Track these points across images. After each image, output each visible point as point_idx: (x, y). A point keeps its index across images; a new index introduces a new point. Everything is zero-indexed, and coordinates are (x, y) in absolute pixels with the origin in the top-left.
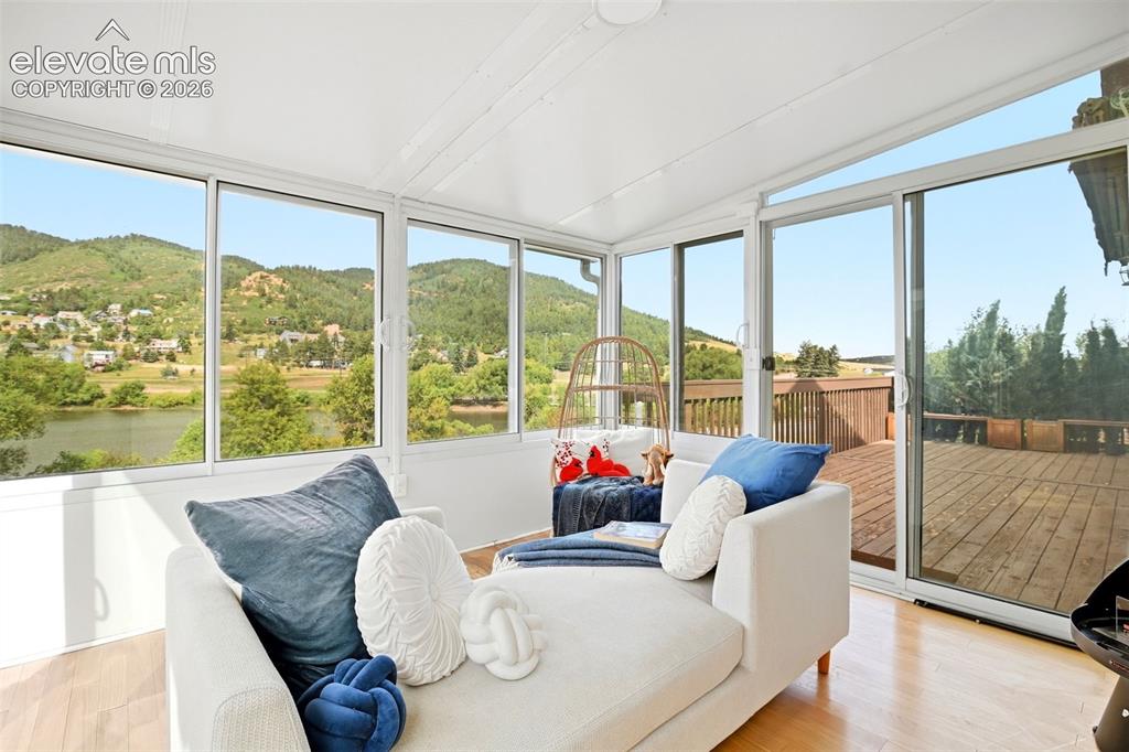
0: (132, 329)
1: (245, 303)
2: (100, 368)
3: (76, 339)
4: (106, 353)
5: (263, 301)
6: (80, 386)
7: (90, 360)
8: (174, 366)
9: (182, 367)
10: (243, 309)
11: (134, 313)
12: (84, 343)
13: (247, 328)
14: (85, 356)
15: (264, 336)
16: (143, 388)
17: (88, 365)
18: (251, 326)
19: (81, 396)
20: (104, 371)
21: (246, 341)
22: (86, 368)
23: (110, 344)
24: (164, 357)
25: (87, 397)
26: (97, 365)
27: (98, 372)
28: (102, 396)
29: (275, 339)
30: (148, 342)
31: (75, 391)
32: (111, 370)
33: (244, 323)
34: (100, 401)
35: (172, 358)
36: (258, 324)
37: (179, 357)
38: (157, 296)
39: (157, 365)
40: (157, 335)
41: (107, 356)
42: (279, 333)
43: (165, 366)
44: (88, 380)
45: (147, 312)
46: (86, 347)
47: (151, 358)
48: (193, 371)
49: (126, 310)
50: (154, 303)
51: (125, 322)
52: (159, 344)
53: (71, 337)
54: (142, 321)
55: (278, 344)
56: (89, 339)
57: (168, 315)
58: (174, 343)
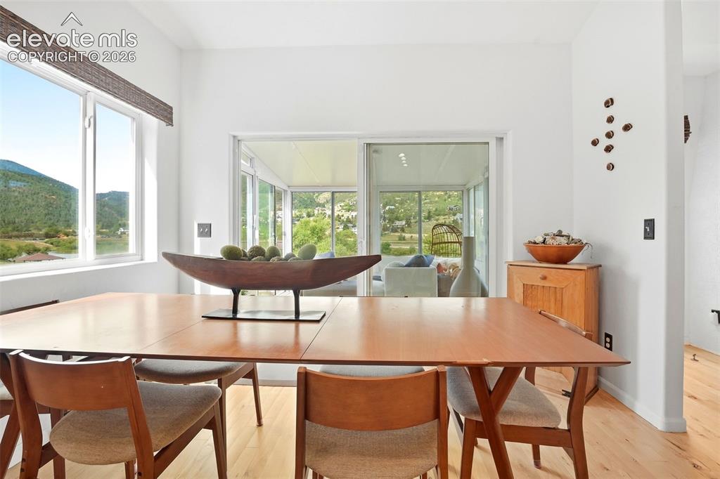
0: (387, 216)
1: (437, 199)
5: (446, 197)
8: (403, 234)
9: (407, 236)
10: (436, 202)
11: (387, 208)
13: (437, 212)
15: (447, 217)
16: (389, 245)
18: (440, 211)
21: (437, 220)
24: (399, 230)
29: (452, 218)
30: (393, 222)
33: (436, 210)
35: (403, 230)
36: (444, 210)
37: (406, 229)
38: (397, 199)
39: (396, 234)
40: (398, 219)
42: (455, 215)
43: (399, 234)
45: (393, 207)
47: (395, 230)
48: (412, 237)
49: (384, 207)
50: (396, 202)
51: (384, 213)
52: (398, 223)
54: (391, 211)
55: (453, 221)
57: (402, 208)
58: (404, 223)
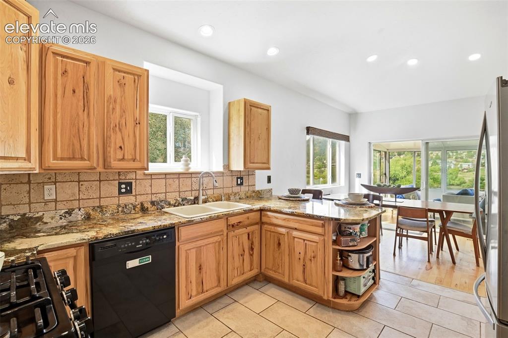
2: (466, 171)
3: (456, 158)
4: (469, 164)
6: (456, 178)
7: (461, 167)
12: (459, 160)
14: (459, 166)
17: (460, 169)
19: (456, 182)
20: (467, 172)
22: (460, 171)
23: (471, 160)
25: (458, 183)
26: (465, 169)
27: (465, 172)
28: (465, 183)
31: (454, 180)
32: (470, 171)
34: (464, 184)
41: (469, 165)
44: (459, 175)
46: (460, 161)
53: (454, 157)
56: (462, 158)
